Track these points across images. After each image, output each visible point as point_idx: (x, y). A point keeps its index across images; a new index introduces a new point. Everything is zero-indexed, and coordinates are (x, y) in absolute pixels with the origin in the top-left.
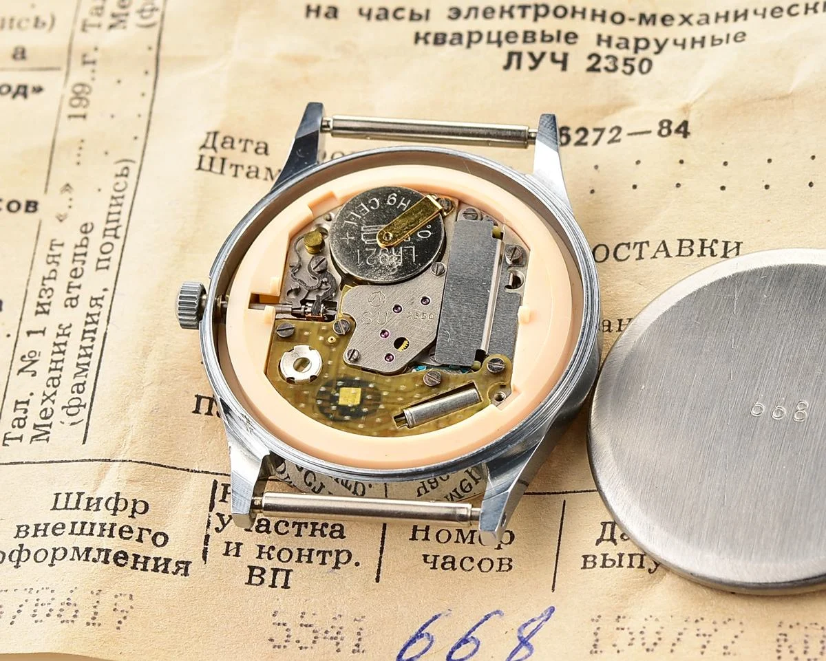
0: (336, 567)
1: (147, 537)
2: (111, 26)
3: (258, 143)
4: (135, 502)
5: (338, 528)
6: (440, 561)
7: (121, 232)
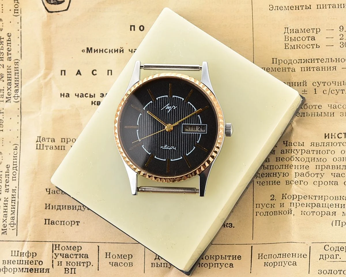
0: (87, 267)
1: (37, 263)
2: (6, 101)
3: (52, 139)
4: (33, 253)
5: (86, 255)
6: (114, 264)
7: (18, 168)
